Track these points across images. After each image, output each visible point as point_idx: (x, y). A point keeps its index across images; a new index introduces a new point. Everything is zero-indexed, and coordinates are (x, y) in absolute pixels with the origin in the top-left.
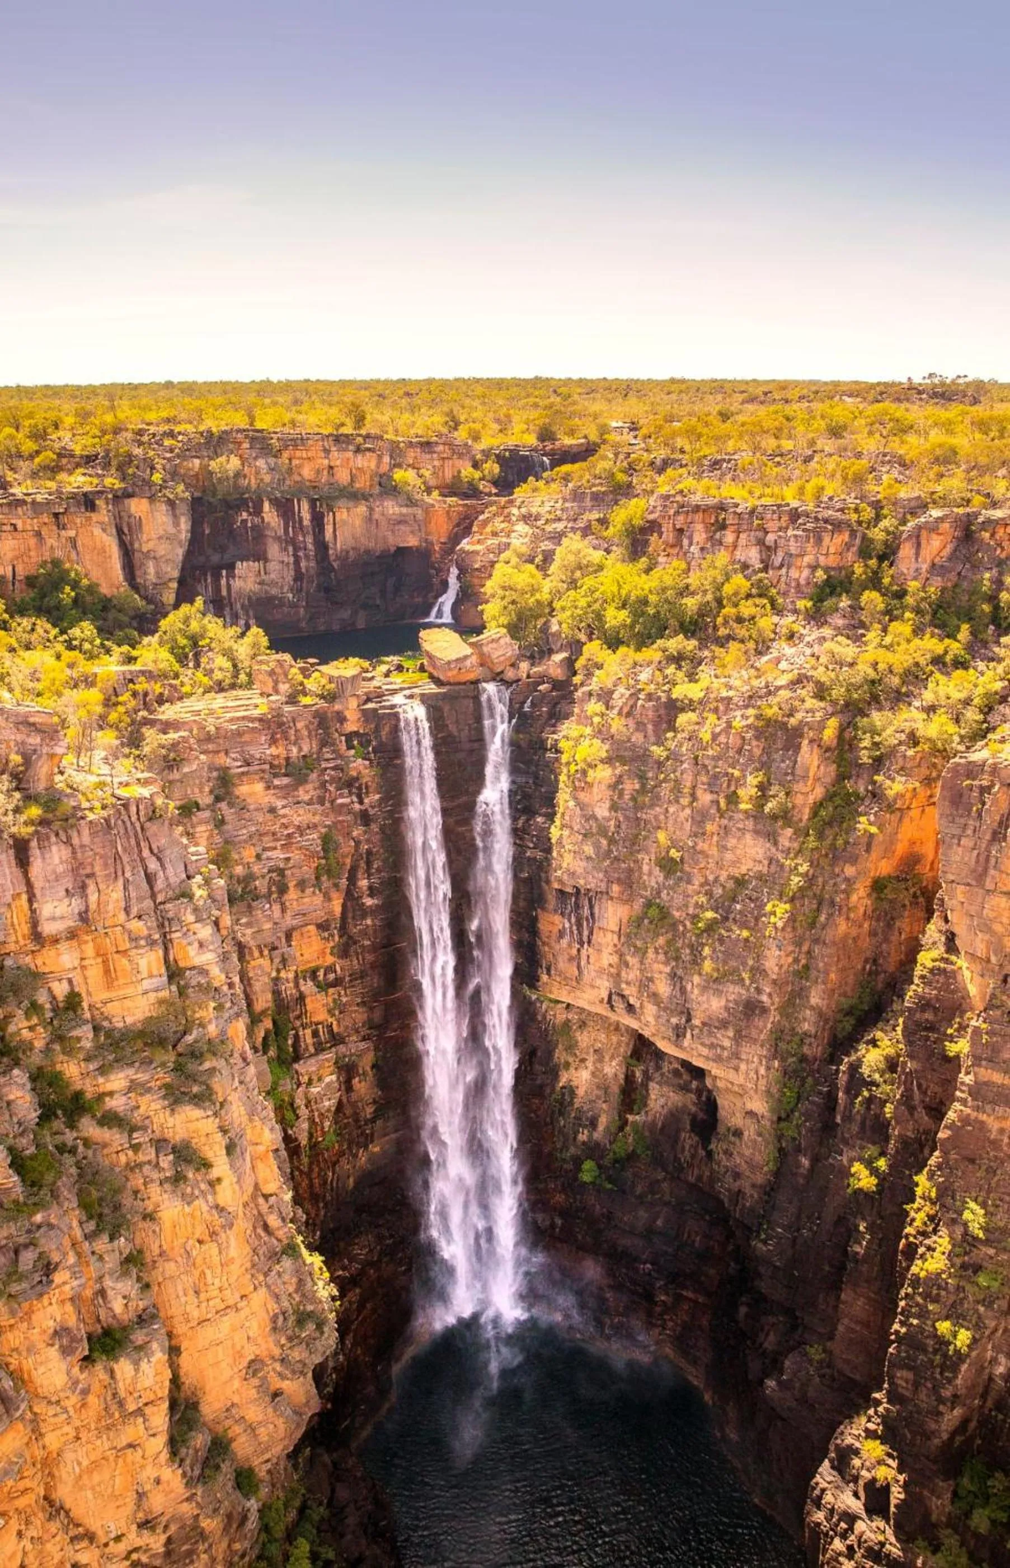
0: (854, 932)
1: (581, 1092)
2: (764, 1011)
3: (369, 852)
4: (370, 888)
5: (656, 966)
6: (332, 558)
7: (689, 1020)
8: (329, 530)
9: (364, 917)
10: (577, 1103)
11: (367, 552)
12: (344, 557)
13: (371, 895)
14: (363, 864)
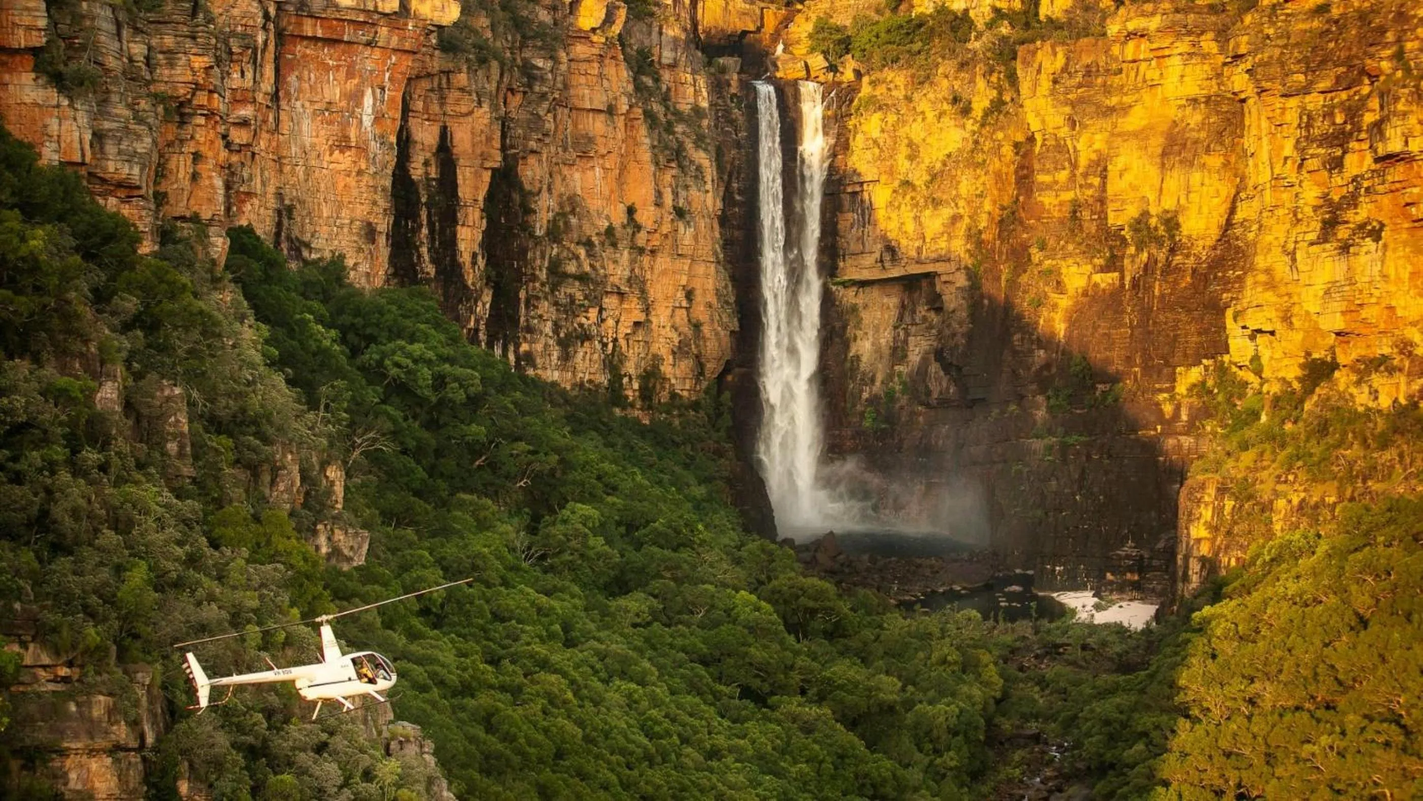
0: (1004, 170)
1: (864, 359)
2: (961, 217)
3: (740, 167)
4: (739, 189)
5: (906, 214)
6: (700, 31)
7: (924, 241)
8: (700, 11)
9: (734, 206)
10: (863, 366)
11: (722, 30)
12: (707, 32)
13: (739, 194)
14: (735, 175)
